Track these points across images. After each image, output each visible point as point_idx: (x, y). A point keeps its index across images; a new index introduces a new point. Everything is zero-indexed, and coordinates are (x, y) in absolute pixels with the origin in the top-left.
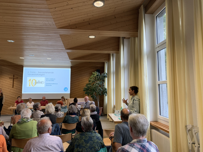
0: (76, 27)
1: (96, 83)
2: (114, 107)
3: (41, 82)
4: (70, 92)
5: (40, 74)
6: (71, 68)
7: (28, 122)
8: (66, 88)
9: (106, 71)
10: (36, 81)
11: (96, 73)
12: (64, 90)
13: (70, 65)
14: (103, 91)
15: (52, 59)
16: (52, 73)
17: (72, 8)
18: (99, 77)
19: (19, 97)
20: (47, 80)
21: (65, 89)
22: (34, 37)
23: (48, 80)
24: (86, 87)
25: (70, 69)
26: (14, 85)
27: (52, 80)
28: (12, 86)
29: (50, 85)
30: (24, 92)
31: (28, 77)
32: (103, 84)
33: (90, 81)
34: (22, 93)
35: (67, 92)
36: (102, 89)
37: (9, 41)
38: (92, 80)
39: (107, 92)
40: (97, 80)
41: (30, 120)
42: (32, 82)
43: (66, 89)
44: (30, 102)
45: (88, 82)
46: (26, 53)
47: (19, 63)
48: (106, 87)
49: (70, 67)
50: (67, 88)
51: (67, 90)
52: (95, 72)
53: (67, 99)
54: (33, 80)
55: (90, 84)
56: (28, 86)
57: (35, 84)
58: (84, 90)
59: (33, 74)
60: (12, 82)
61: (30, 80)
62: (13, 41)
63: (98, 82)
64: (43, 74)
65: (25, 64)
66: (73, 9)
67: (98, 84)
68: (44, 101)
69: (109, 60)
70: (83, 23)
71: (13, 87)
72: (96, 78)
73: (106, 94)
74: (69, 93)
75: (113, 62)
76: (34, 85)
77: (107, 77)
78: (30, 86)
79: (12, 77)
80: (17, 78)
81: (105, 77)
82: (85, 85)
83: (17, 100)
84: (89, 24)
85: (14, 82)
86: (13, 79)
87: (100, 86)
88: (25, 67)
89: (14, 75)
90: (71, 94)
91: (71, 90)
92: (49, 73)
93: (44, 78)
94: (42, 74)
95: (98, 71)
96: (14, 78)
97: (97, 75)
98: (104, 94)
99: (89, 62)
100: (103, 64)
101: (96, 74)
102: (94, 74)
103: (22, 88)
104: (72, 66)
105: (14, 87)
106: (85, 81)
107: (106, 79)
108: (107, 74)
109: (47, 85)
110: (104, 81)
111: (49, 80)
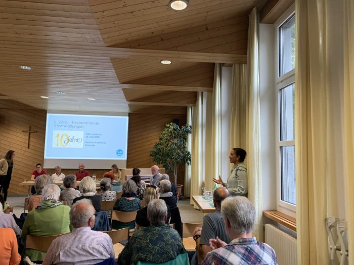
0: (139, 45)
1: (173, 144)
2: (203, 185)
3: (77, 140)
4: (128, 158)
5: (75, 125)
6: (129, 116)
7: (55, 207)
8: (119, 150)
9: (190, 123)
10: (68, 137)
11: (172, 125)
12: (117, 154)
13: (127, 110)
14: (184, 157)
15: (96, 100)
16: (97, 123)
17: (132, 12)
18: (178, 133)
19: (39, 164)
20: (87, 135)
21: (119, 152)
22: (66, 61)
23: (89, 136)
24: (155, 150)
25: (127, 118)
26: (31, 143)
27: (97, 136)
28: (27, 146)
29: (92, 144)
30: (47, 156)
31: (54, 131)
32: (184, 144)
33: (161, 139)
34: (44, 157)
35: (122, 157)
36: (183, 153)
37: (23, 68)
38: (166, 137)
39: (191, 159)
40: (175, 137)
41: (58, 204)
42: (61, 139)
43: (121, 152)
44: (58, 174)
45: (158, 141)
46: (52, 88)
47: (40, 106)
48: (189, 149)
49: (128, 114)
50: (121, 150)
51: (122, 154)
52: (171, 123)
53: (121, 170)
54: (62, 136)
55: (161, 144)
56: (54, 146)
57: (66, 142)
58: (151, 155)
59: (63, 124)
60: (27, 138)
61: (58, 135)
62: (29, 68)
63: (176, 141)
64: (81, 125)
65: (50, 107)
66: (134, 13)
67: (175, 144)
68: (82, 172)
69: (195, 102)
70: (151, 37)
71: (29, 148)
72: (172, 134)
73: (190, 162)
74: (126, 158)
75: (202, 107)
76: (64, 145)
77: (190, 132)
78: (57, 145)
79: (28, 130)
80: (36, 132)
81: (188, 132)
82: (153, 145)
83: (36, 170)
84: (162, 40)
85: (31, 139)
86: (28, 133)
87: (179, 148)
88: (49, 113)
89: (30, 127)
90: (128, 161)
91: (128, 154)
92: (91, 123)
93: (83, 132)
94: (79, 125)
95: (176, 121)
96: (30, 132)
97: (174, 129)
98: (185, 162)
99: (161, 106)
100: (185, 110)
101: (173, 127)
102: (168, 127)
103: (44, 149)
104: (130, 112)
105: (31, 147)
106: (153, 139)
107: (190, 136)
108: (191, 127)
109: (87, 144)
110: (185, 139)
111: (91, 136)
